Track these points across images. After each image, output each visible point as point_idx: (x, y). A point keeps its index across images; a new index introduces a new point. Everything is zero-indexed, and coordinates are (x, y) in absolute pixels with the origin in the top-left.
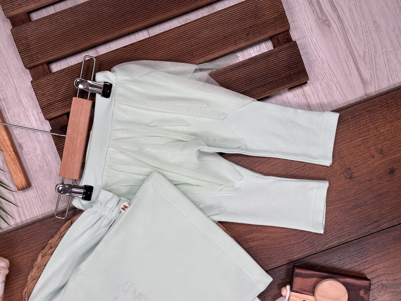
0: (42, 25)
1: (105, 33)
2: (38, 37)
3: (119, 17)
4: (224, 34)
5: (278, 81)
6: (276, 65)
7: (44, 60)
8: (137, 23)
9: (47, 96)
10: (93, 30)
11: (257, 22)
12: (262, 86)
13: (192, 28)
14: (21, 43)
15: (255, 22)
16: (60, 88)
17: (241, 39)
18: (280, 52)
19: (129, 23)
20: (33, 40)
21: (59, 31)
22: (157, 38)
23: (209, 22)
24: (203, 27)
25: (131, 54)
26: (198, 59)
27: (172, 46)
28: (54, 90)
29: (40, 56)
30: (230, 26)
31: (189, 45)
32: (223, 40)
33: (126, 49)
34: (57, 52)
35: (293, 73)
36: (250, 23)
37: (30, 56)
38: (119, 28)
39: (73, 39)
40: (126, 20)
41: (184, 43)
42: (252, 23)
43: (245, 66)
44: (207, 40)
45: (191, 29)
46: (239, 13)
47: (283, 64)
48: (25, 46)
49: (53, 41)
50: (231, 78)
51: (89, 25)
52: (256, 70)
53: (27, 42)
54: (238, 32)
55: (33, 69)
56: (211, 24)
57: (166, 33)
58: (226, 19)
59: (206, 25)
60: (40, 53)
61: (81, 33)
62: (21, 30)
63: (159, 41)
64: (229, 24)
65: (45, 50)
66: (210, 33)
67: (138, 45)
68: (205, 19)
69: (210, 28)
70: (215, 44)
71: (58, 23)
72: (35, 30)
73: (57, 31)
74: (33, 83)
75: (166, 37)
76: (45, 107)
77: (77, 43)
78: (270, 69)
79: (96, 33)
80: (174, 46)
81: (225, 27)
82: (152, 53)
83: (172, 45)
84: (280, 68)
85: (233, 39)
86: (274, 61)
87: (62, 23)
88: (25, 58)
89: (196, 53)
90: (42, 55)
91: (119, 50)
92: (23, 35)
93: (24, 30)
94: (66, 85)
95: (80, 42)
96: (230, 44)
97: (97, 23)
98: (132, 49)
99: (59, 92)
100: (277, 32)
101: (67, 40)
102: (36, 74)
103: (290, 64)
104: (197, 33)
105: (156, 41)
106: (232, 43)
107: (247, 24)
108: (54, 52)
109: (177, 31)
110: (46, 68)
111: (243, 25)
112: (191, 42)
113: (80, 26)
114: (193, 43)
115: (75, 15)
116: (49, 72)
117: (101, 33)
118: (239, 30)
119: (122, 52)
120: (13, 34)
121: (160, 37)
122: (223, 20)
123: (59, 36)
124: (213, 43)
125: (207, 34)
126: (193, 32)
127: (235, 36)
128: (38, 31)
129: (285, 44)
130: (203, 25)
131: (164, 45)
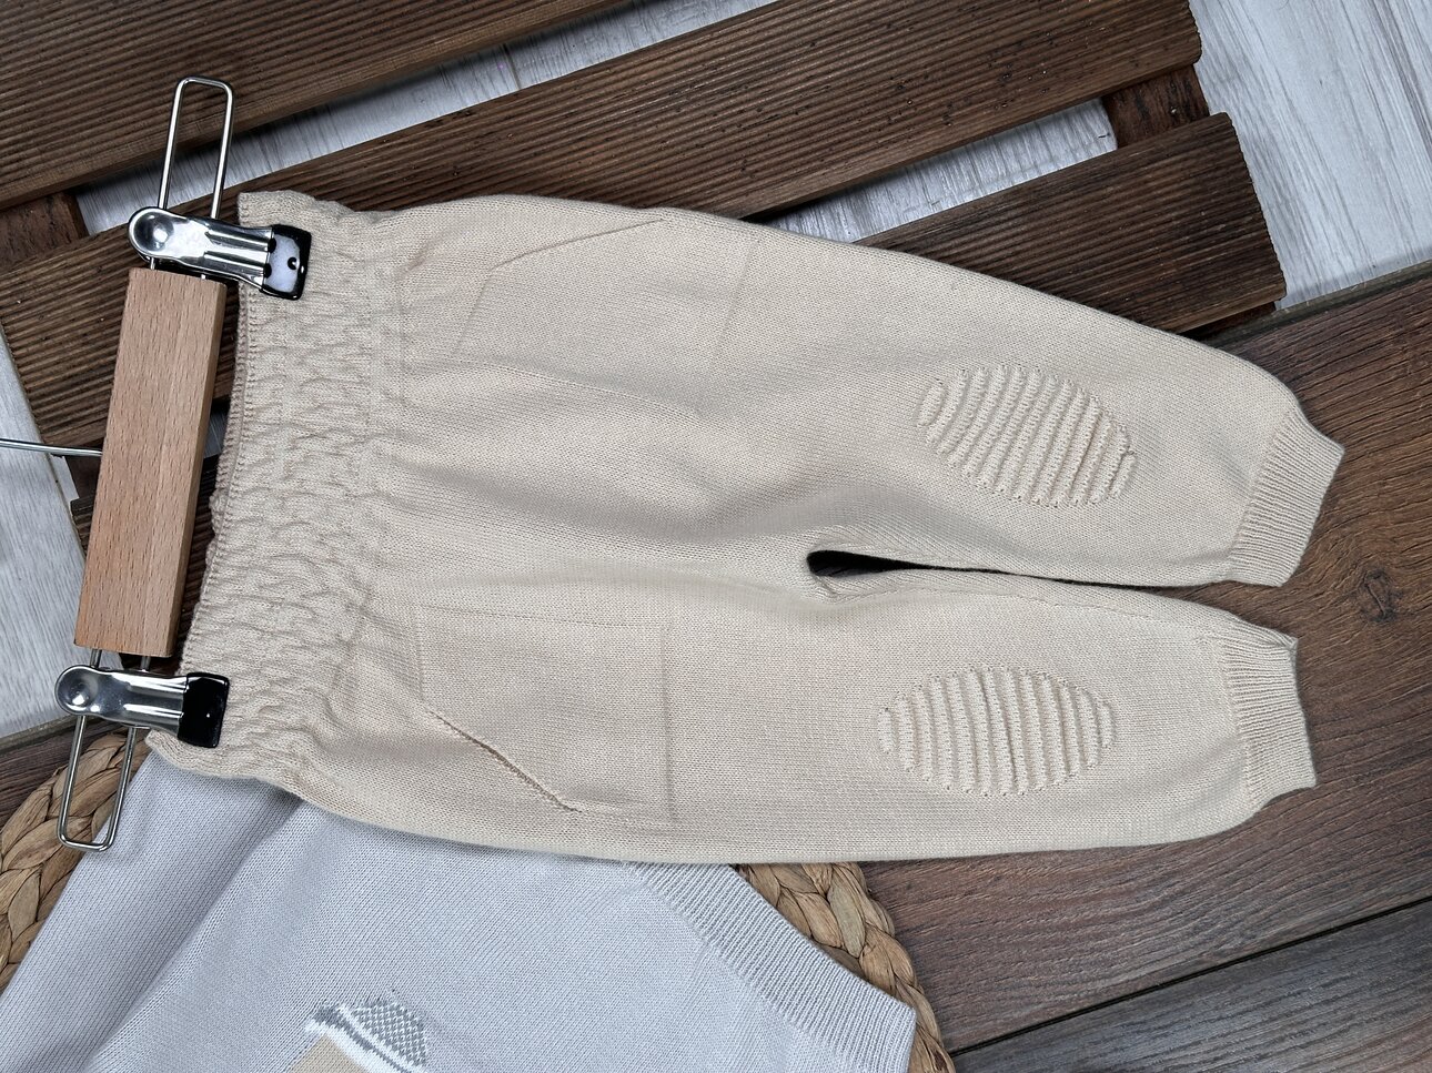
0: (50, 13)
1: (341, 59)
2: (28, 69)
4: (893, 72)
5: (1141, 295)
6: (1133, 223)
7: (53, 178)
8: (490, 13)
9: (61, 343)
11: (1049, 20)
13: (746, 46)
15: (1036, 21)
17: (974, 98)
18: (1155, 162)
19: (454, 11)
20: (5, 82)
21: (127, 41)
22: (584, 88)
23: (826, 18)
24: (798, 40)
25: (458, 159)
26: (767, 186)
27: (650, 126)
28: (94, 313)
29: (35, 154)
30: (922, 38)
31: (728, 121)
32: (889, 102)
33: (436, 133)
34: (115, 142)
35: (1213, 262)
36: (1018, 27)
40: (440, 2)
41: (705, 111)
42: (1029, 23)
44: (813, 101)
45: (740, 48)
47: (1169, 216)
49: (98, 87)
51: (267, 18)
52: (1039, 246)
54: (961, 66)
56: (835, 28)
57: (623, 66)
58: (903, 4)
59: (811, 32)
60: (37, 144)
63: (591, 99)
64: (920, 30)
65: (58, 129)
66: (831, 66)
67: (494, 118)
68: (804, 6)
69: (827, 45)
70: (848, 121)
72: (14, 37)
73: (117, 44)
74: (2, 281)
75: (625, 83)
76: (49, 394)
78: (1102, 238)
80: (661, 126)
81: (901, 42)
83: (650, 122)
84: (1151, 236)
85: (936, 98)
86: (1126, 203)
89: (761, 161)
90: (42, 152)
91: (402, 137)
96: (921, 122)
98: (463, 133)
100: (1143, 71)
102: (15, 243)
103: (1199, 219)
104: (767, 66)
105: (576, 100)
106: (929, 119)
107: (999, 29)
108: (97, 138)
109: (674, 57)
110: (61, 216)
111: (981, 36)
112: (742, 108)
113: (225, 23)
114: (750, 114)
116: (73, 234)
117: (323, 56)
118: (961, 57)
119: (416, 149)
121: (595, 84)
122: (891, 8)
124: (842, 113)
125: (813, 73)
126: (750, 64)
127: (944, 86)
128: (26, 42)
129: (1174, 126)
130: (799, 32)
131: (615, 120)
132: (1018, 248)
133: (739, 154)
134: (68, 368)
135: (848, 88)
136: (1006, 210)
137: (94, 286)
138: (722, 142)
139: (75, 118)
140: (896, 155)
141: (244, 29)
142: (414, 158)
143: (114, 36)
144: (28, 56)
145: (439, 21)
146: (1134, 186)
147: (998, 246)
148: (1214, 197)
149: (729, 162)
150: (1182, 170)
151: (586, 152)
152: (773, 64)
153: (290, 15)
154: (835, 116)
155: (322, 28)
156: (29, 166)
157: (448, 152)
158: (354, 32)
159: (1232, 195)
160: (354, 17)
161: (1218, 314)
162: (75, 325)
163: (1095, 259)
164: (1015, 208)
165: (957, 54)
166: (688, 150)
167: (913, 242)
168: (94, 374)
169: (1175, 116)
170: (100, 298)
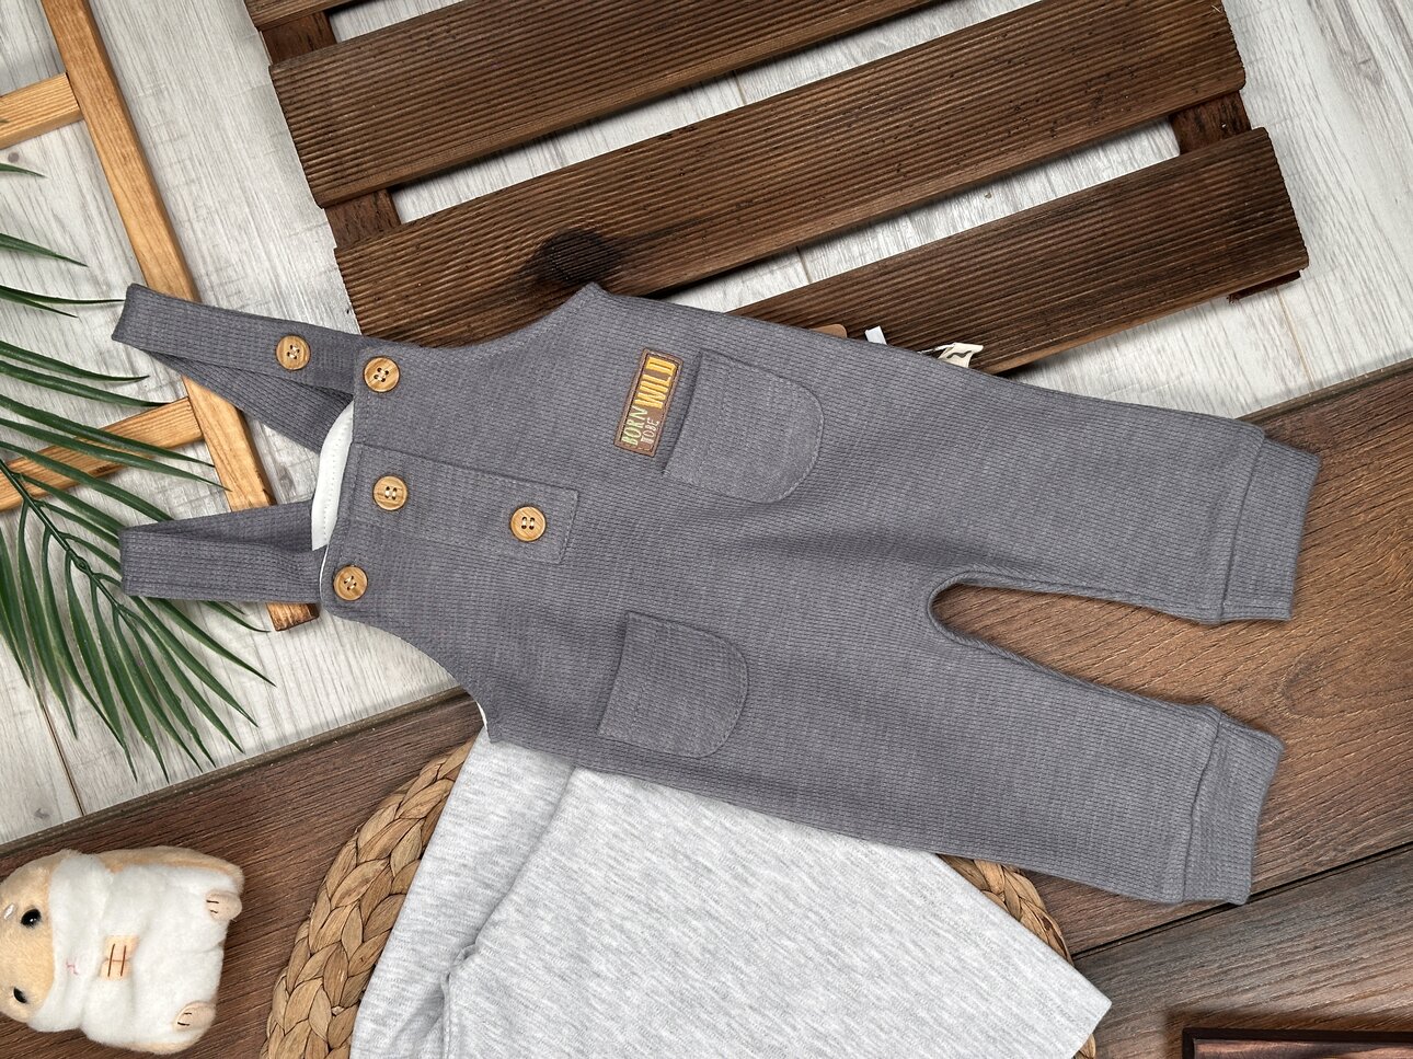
0: (381, 53)
1: (598, 88)
2: (364, 96)
3: (646, 33)
4: (1012, 97)
5: (1199, 265)
6: (1194, 211)
7: (383, 179)
8: (709, 54)
9: (389, 303)
10: (554, 75)
11: (1130, 58)
12: (1143, 283)
13: (902, 77)
14: (303, 117)
15: (1122, 58)
16: (437, 275)
17: (1074, 116)
18: (1211, 164)
19: (681, 53)
20: (347, 106)
21: (439, 76)
22: (778, 110)
23: (962, 56)
24: (940, 74)
25: (683, 163)
26: (917, 183)
27: (828, 138)
28: (414, 280)
29: (369, 161)
30: (1034, 72)
31: (887, 134)
32: (1009, 119)
33: (667, 143)
34: (429, 152)
35: (1254, 240)
36: (1108, 63)
37: (335, 162)
38: (644, 73)
39: (487, 105)
40: (671, 45)
41: (870, 127)
42: (1114, 60)
43: (1083, 213)
44: (951, 119)
45: (896, 79)
46: (1067, 28)
47: (1220, 206)
48: (320, 125)
49: (418, 110)
50: (1033, 251)
51: (543, 58)
52: (1122, 228)
53: (326, 113)
54: (1064, 93)
55: (340, 210)
56: (969, 63)
57: (808, 93)
58: (1021, 45)
59: (950, 67)
60: (372, 153)
61: (515, 85)
62: (307, 71)
63: (783, 118)
64: (1032, 66)
65: (388, 141)
66: (965, 93)
67: (710, 133)
68: (946, 47)
69: (963, 76)
70: (978, 134)
71: (433, 49)
72: (354, 72)
73: (431, 78)
74: (344, 256)
75: (809, 106)
77: (500, 121)
78: (1170, 222)
79: (564, 86)
80: (837, 138)
81: (1019, 74)
82: (756, 159)
83: (828, 135)
84: (1207, 221)
85: (1045, 116)
86: (1189, 195)
87: (450, 51)
88: (317, 168)
89: (912, 164)
90: (375, 159)
91: (642, 147)
92: (312, 87)
93: (318, 71)
94: (454, 266)
95: (509, 118)
96: (1034, 134)
97: (572, 52)
98: (686, 144)
99: (432, 288)
100: (1201, 96)
101: (466, 109)
102: (350, 227)
103: (1245, 208)
104: (917, 93)
105: (772, 119)
106: (1039, 132)
107: (1093, 64)
108: (417, 149)
109: (847, 85)
111: (1079, 69)
112: (898, 124)
113: (510, 62)
114: (903, 129)
115: (494, 22)
117: (584, 86)
118: (1064, 86)
119: (652, 156)
120: (278, 84)
121: (786, 106)
122: (1011, 48)
123: (438, 93)
124: (973, 128)
125: (951, 97)
126: (903, 91)
127: (1051, 107)
128: (364, 76)
129: (1224, 137)
130: (940, 67)
131: (802, 134)
132: (1106, 230)
133: (894, 160)
134: (395, 321)
135: (978, 109)
136: (1097, 201)
137: (413, 260)
138: (883, 150)
139: (400, 134)
140: (1014, 160)
141: (526, 67)
142: (651, 163)
143: (428, 72)
144: (364, 86)
145: (671, 60)
146: (1193, 184)
147: (1091, 228)
148: (1255, 191)
149: (887, 166)
150: (1231, 171)
151: (779, 158)
152: (921, 91)
153: (559, 56)
154: (968, 130)
155: (583, 65)
156: (365, 170)
157: (676, 158)
158: (607, 68)
159: (1269, 190)
160: (607, 57)
161: (1257, 280)
162: (400, 289)
163: (1164, 238)
164: (1103, 199)
165: (1061, 83)
166: (857, 156)
167: (1026, 225)
168: (414, 325)
169: (1224, 129)
170: (418, 269)
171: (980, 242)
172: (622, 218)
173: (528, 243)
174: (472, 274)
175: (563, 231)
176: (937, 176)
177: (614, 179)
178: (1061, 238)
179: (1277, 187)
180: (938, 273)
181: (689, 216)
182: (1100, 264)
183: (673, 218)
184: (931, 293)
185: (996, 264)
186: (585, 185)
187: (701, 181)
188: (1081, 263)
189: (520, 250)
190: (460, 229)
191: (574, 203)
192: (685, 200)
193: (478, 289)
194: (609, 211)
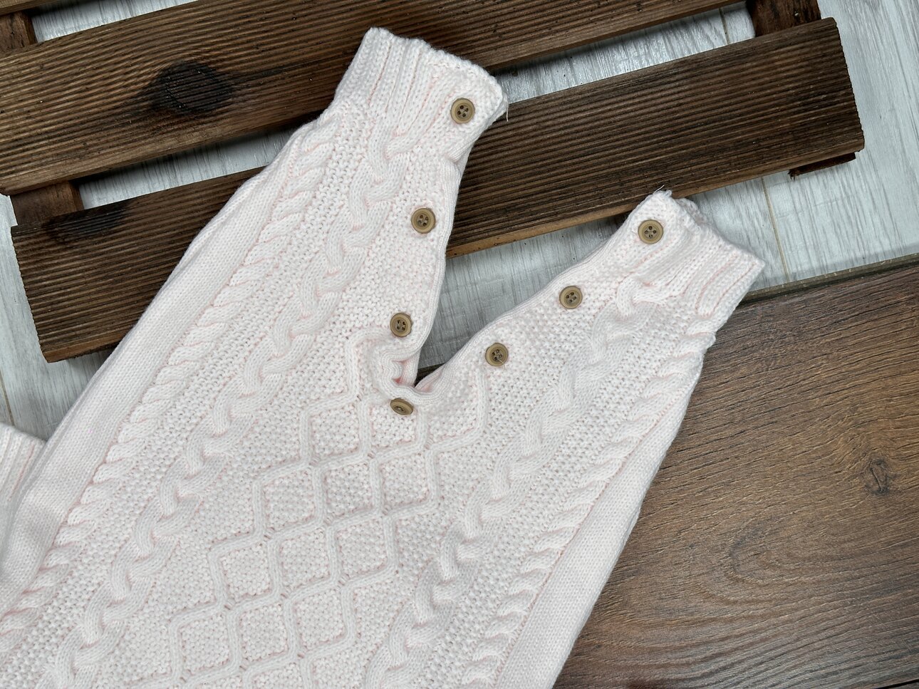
132: (681, 101)
133: (492, 21)
136: (675, 74)
137: (37, 77)
138: (482, 11)
140: (603, 29)
142: (266, 6)
146: (764, 64)
147: (667, 99)
148: (820, 75)
149: (485, 26)
150: (799, 55)
157: (290, 3)
159: (833, 75)
161: (816, 158)
162: (22, 104)
163: (734, 113)
164: (682, 72)
167: (609, 92)
168: (32, 139)
169: (797, 18)
170: (40, 87)
171: (565, 103)
172: (237, 54)
173: (146, 72)
174: (91, 95)
175: (180, 62)
176: (530, 39)
177: (231, 18)
178: (639, 106)
179: (841, 73)
180: (525, 130)
181: (298, 58)
182: (674, 132)
183: (283, 59)
184: (516, 148)
185: (579, 125)
186: (203, 21)
187: (311, 26)
188: (656, 130)
189: (139, 76)
190: (83, 53)
191: (190, 37)
192: (296, 43)
193: (96, 110)
194: (224, 47)
